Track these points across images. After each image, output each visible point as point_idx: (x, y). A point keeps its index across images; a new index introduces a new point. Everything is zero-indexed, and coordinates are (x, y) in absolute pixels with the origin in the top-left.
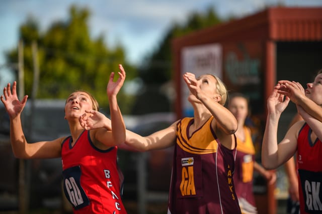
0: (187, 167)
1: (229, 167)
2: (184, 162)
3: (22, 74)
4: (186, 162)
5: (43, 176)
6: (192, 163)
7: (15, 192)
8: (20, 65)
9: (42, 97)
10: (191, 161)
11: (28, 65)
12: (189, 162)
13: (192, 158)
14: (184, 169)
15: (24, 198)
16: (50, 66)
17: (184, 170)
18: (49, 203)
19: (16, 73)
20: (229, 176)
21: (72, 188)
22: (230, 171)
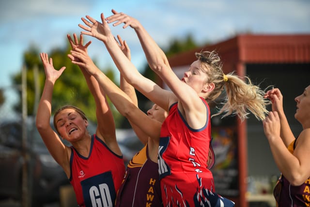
3: (25, 95)
5: (44, 183)
8: (24, 87)
11: (31, 86)
19: (20, 93)
20: (151, 192)
21: (99, 195)
22: (151, 188)
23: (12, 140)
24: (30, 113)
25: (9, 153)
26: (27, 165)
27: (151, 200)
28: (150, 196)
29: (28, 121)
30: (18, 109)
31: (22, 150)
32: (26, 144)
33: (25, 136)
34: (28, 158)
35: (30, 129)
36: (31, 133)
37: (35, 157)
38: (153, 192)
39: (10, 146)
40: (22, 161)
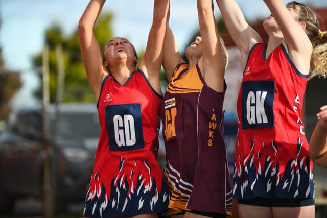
0: (169, 109)
1: (213, 110)
2: (166, 104)
3: (47, 78)
4: (169, 103)
5: (68, 181)
6: (174, 104)
7: (40, 197)
8: (45, 69)
9: (67, 100)
10: (173, 102)
11: (53, 68)
12: (171, 103)
13: (174, 99)
14: (167, 111)
15: (49, 204)
16: (74, 70)
17: (167, 113)
18: (74, 208)
19: (41, 76)
20: (214, 120)
21: (122, 126)
22: (214, 115)
23: (32, 131)
24: (53, 100)
25: (28, 145)
26: (49, 159)
27: (214, 128)
28: (213, 124)
29: (50, 109)
30: (38, 94)
31: (44, 142)
32: (48, 136)
33: (47, 126)
34: (50, 151)
35: (53, 118)
36: (54, 123)
37: (58, 150)
38: (215, 120)
39: (30, 137)
40: (43, 155)
